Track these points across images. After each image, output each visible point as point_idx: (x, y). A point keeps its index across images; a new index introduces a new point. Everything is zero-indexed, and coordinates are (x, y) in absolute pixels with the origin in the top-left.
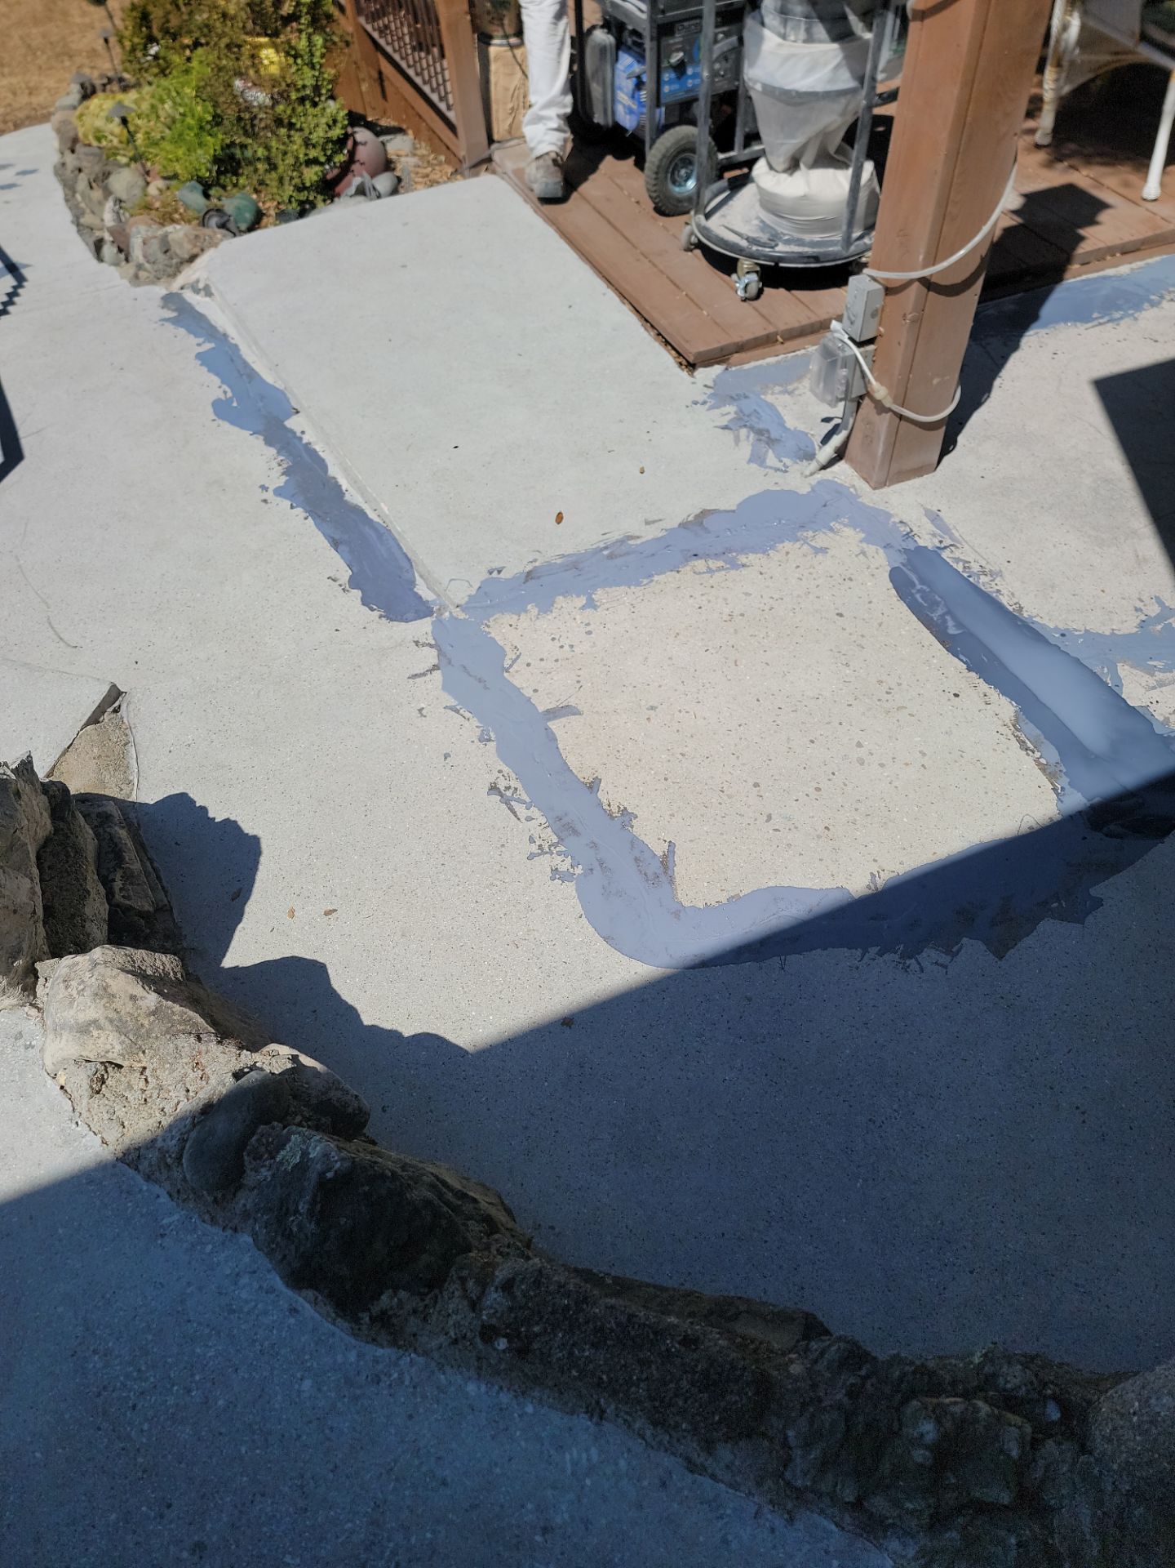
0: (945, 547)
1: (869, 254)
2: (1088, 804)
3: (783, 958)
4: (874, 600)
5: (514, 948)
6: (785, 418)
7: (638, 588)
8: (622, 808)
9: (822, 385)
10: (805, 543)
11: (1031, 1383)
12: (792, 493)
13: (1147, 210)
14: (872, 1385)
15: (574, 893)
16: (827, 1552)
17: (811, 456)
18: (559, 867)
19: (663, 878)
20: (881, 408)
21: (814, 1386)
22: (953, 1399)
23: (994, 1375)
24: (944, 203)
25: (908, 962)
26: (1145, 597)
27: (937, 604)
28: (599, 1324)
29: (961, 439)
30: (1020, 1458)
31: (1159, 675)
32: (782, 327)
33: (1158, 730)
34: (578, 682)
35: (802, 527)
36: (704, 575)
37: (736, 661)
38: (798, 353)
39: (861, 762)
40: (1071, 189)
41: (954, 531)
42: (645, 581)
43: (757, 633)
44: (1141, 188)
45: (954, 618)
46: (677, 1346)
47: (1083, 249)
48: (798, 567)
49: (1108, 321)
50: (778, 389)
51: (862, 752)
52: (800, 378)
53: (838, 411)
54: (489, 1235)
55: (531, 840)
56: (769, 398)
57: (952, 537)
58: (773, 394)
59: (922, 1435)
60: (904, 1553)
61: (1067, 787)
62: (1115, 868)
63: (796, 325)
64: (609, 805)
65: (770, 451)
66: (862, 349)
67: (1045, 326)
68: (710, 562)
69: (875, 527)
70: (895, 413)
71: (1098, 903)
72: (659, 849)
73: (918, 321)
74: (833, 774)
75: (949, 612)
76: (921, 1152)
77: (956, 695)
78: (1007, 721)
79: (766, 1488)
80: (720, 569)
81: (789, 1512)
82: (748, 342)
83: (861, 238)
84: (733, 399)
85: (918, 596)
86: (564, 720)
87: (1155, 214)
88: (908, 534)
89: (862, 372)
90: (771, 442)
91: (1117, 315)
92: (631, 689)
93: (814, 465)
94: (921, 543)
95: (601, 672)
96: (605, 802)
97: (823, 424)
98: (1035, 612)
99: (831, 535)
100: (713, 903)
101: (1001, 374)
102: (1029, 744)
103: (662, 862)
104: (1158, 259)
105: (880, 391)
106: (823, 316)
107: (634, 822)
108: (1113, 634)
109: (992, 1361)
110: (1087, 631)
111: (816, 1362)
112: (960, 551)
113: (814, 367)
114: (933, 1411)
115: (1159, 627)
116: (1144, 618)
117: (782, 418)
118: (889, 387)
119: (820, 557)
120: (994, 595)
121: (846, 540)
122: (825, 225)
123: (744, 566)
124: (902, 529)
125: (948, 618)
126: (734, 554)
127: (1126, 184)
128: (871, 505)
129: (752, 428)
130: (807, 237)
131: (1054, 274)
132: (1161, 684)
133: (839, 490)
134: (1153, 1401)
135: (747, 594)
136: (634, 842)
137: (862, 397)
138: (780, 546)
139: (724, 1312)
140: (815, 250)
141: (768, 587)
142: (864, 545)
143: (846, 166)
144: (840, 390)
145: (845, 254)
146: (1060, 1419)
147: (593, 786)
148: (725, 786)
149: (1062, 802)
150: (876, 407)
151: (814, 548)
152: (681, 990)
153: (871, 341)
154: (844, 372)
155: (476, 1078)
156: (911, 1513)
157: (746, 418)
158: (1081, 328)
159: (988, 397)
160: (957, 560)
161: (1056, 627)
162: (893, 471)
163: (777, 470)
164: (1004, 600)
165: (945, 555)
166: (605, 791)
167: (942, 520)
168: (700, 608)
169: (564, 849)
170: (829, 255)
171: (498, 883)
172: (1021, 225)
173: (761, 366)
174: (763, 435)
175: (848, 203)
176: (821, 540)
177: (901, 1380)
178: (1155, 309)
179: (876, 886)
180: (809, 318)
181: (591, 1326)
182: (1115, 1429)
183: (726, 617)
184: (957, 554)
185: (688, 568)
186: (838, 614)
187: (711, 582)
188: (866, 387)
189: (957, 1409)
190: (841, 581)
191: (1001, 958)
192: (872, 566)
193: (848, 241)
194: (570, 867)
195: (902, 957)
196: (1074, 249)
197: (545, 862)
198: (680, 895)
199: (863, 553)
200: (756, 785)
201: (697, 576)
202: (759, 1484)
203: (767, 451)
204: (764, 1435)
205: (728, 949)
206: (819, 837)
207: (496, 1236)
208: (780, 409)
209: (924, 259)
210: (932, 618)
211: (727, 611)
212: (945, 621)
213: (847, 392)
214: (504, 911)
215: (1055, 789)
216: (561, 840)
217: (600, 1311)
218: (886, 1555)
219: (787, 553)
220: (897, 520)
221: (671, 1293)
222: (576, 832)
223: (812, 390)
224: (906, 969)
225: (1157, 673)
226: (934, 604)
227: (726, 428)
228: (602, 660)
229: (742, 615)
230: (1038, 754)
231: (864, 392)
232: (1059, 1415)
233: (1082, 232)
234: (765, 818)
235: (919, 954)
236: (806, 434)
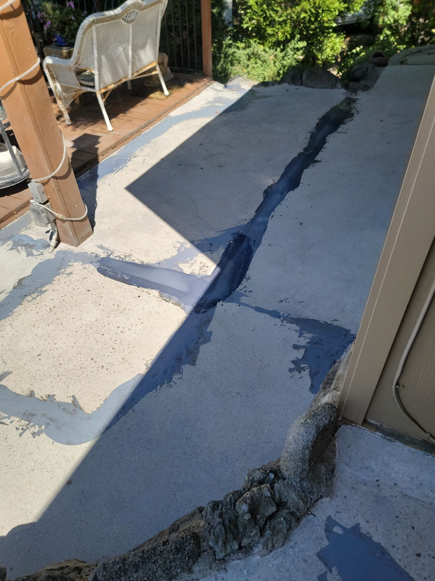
0: (110, 255)
1: (30, 175)
2: (193, 307)
3: (132, 408)
4: (97, 281)
5: (33, 472)
6: (32, 237)
7: (10, 317)
8: (47, 395)
9: (38, 221)
10: (63, 274)
11: (263, 473)
12: (49, 260)
13: (112, 134)
14: (224, 509)
15: (46, 436)
16: (241, 570)
17: (49, 246)
18: (34, 431)
19: (77, 409)
20: (64, 221)
21: (209, 524)
22: (246, 494)
23: (253, 478)
24: (46, 152)
25: (170, 384)
26: (174, 243)
27: (117, 272)
28: (134, 563)
29: (95, 220)
30: (271, 495)
31: (190, 262)
32: (13, 208)
33: (199, 277)
34: (4, 362)
35: (59, 269)
36: (33, 301)
37: (61, 323)
38: (24, 215)
39: (122, 332)
40: (86, 135)
41: (110, 249)
42: (11, 314)
43: (63, 310)
44: (107, 129)
45: (125, 274)
46: (163, 547)
47: (99, 151)
48: (65, 282)
49: (119, 170)
50: (24, 229)
51: (121, 329)
52: (30, 222)
53: (49, 227)
54: (79, 574)
55: (17, 429)
56: (22, 233)
57: (110, 251)
58: (23, 231)
59: (244, 511)
60: (260, 550)
61: (185, 306)
62: (209, 321)
63: (18, 206)
64: (42, 397)
65: (33, 250)
66: (46, 205)
67: (101, 178)
68: (32, 295)
69: (85, 258)
70: (69, 221)
71: (211, 333)
72: (70, 401)
73: (59, 190)
74: (116, 341)
75: (123, 273)
76: (205, 437)
77: (139, 297)
78: (158, 296)
79: (214, 568)
80: (37, 296)
81: (224, 569)
82: (3, 218)
83: (25, 171)
84: (9, 239)
85: (110, 273)
86: (6, 379)
87: (115, 135)
88: (96, 256)
89: (50, 212)
90: (32, 247)
91: (121, 167)
92: (27, 353)
93: (51, 248)
94: (102, 257)
95: (11, 354)
96: (39, 397)
97: (47, 234)
98: (147, 261)
99: (71, 267)
100: (99, 406)
101: (97, 196)
102: (168, 300)
103: (73, 404)
104: (123, 147)
105: (60, 216)
106: (27, 200)
107: (55, 397)
108: (172, 257)
109: (250, 475)
110: (165, 259)
111: (206, 517)
112: (115, 254)
113: (33, 217)
114: (243, 501)
115: (183, 249)
116: (178, 248)
117: (31, 238)
118: (62, 213)
119: (71, 276)
120: (133, 262)
121: (77, 267)
122: (10, 170)
123: (45, 291)
124: (93, 255)
125: (123, 275)
126: (40, 289)
127: (103, 129)
128: (79, 252)
129: (22, 245)
130: (6, 176)
131: (95, 161)
132: (192, 264)
133: (65, 252)
134: (288, 450)
135: (52, 300)
136: (59, 404)
137: (55, 220)
138: (55, 279)
139: (174, 529)
140: (11, 180)
141: (58, 294)
142: (84, 265)
143: (7, 150)
144: (46, 221)
145: (23, 178)
146: (275, 476)
147: (32, 394)
148: (81, 365)
149: (186, 311)
150: (61, 221)
151: (67, 274)
152: (104, 442)
153: (47, 202)
154: (44, 215)
155: (43, 529)
156: (254, 536)
157: (18, 243)
158: (113, 174)
159: (97, 204)
160: (116, 257)
161: (156, 262)
162: (80, 240)
163: (39, 255)
164: (137, 262)
165: (111, 257)
166: (37, 394)
167: (104, 247)
168: (37, 312)
169: (33, 424)
170: (17, 180)
171: (12, 453)
172: (77, 150)
173: (13, 224)
174: (27, 246)
175: (14, 162)
176: (68, 270)
177: (231, 500)
178: (130, 162)
179: (148, 367)
180: (22, 202)
181: (131, 566)
182: (286, 466)
183: (49, 311)
184: (115, 255)
185: (25, 302)
186: (88, 291)
187: (36, 302)
188: (55, 217)
189: (249, 495)
190: (83, 280)
191: (195, 365)
192: (90, 271)
193: (21, 173)
194: (39, 429)
195: (168, 383)
196: (97, 152)
197: (28, 433)
198: (86, 411)
199: (85, 268)
200: (92, 359)
201: (30, 303)
202: (211, 568)
203: (32, 251)
204: (204, 551)
205: (113, 418)
206: (122, 363)
207: (83, 571)
208: (29, 235)
209: (49, 171)
210: (119, 277)
211: (48, 309)
212: (123, 276)
213: (48, 220)
214: (20, 461)
215: (182, 308)
216: (30, 421)
217: (132, 559)
218: (256, 556)
219: (59, 280)
220: (90, 253)
221: (155, 538)
222: (34, 415)
223: (36, 224)
224: (171, 386)
225: (189, 262)
226: (117, 273)
227: (12, 249)
228: (9, 349)
229: (54, 307)
230: (172, 301)
231: (55, 218)
232: (274, 475)
233: (97, 146)
234: (101, 368)
235: (172, 379)
236: (43, 239)
